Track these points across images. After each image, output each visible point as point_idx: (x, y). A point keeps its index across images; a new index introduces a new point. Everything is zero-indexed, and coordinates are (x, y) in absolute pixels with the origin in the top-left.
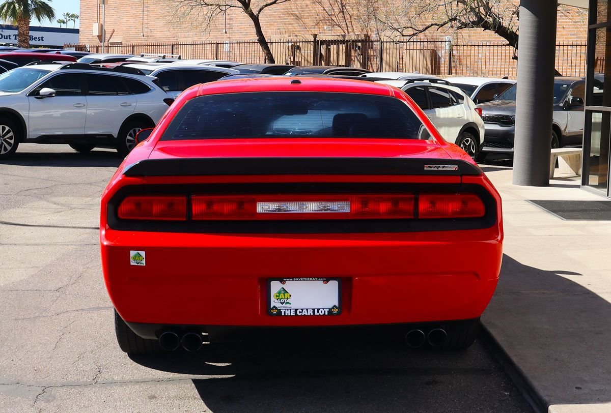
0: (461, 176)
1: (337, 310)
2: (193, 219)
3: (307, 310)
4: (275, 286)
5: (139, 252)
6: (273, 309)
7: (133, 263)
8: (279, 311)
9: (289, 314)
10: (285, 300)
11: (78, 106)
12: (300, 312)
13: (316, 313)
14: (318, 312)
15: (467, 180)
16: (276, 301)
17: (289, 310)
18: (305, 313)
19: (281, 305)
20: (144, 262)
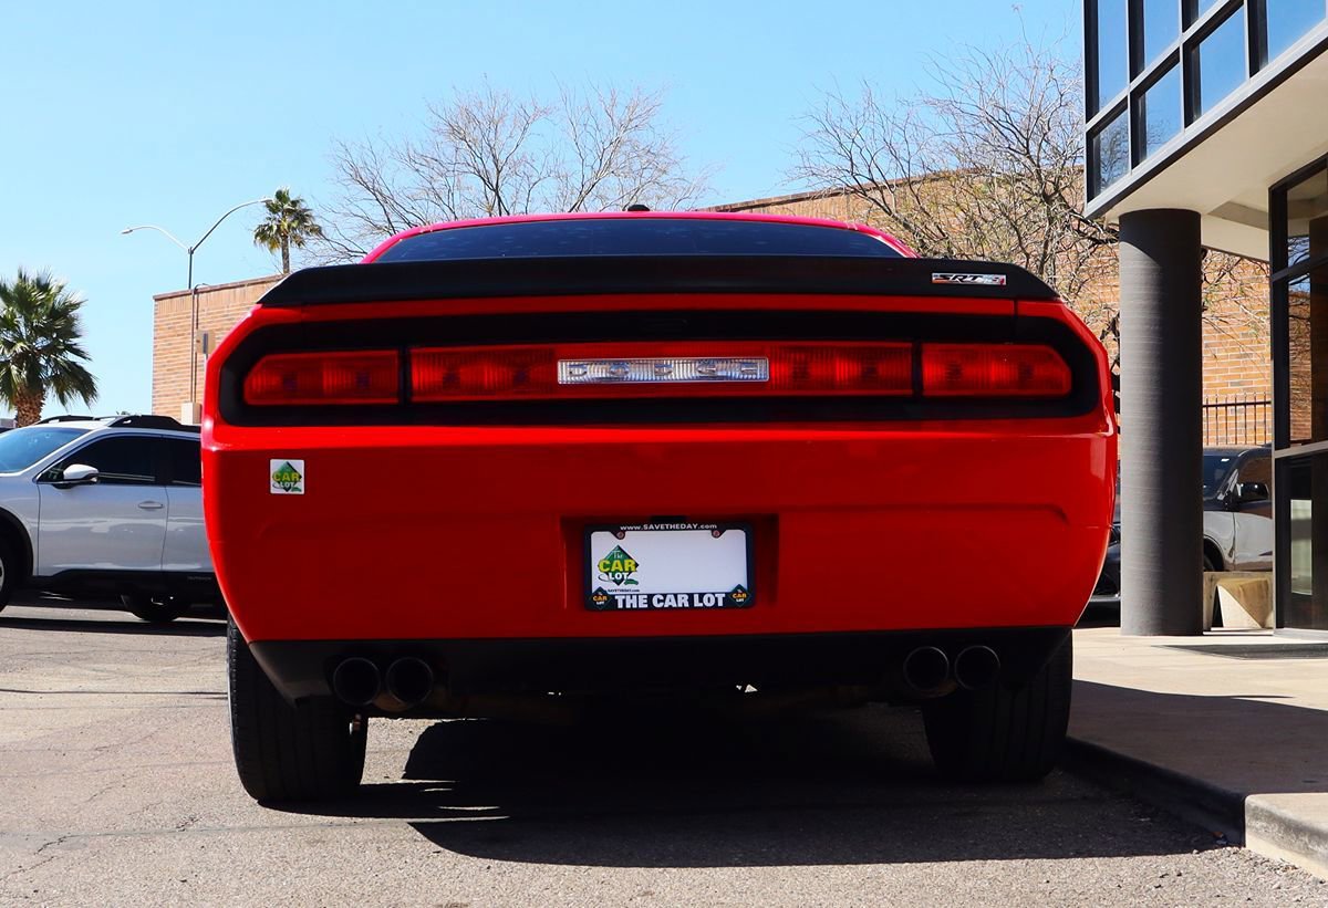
0: (1016, 299)
1: (744, 595)
2: (416, 399)
3: (676, 596)
4: (602, 544)
5: (290, 461)
6: (596, 594)
7: (276, 489)
8: (612, 600)
9: (635, 606)
10: (626, 574)
11: (149, 508)
12: (659, 601)
13: (697, 604)
14: (701, 601)
15: (1028, 308)
16: (605, 577)
17: (635, 597)
18: (670, 602)
19: (615, 586)
20: (301, 485)
